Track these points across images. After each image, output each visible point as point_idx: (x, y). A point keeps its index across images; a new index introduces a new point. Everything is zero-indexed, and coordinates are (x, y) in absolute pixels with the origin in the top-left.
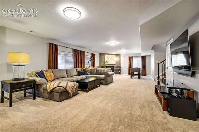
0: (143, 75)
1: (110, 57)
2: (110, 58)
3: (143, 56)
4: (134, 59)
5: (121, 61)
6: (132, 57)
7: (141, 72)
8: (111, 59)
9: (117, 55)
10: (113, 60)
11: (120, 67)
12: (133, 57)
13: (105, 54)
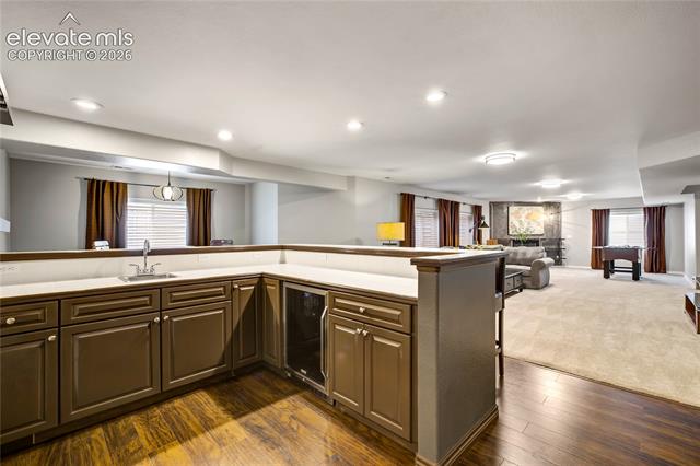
0: (651, 271)
1: (526, 212)
2: (523, 216)
3: (649, 208)
4: (612, 217)
5: (563, 225)
6: (606, 212)
7: (642, 261)
8: (527, 217)
9: (548, 205)
10: (534, 220)
11: (559, 241)
12: (609, 210)
13: (509, 204)
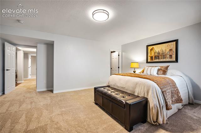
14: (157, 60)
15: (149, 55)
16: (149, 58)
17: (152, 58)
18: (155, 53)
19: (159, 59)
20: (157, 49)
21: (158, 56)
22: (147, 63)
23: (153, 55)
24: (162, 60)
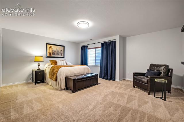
14: (54, 56)
15: (48, 51)
16: (48, 53)
17: (50, 53)
18: (52, 50)
19: (55, 55)
20: (54, 48)
21: (55, 53)
22: (46, 57)
23: (51, 51)
24: (57, 56)
